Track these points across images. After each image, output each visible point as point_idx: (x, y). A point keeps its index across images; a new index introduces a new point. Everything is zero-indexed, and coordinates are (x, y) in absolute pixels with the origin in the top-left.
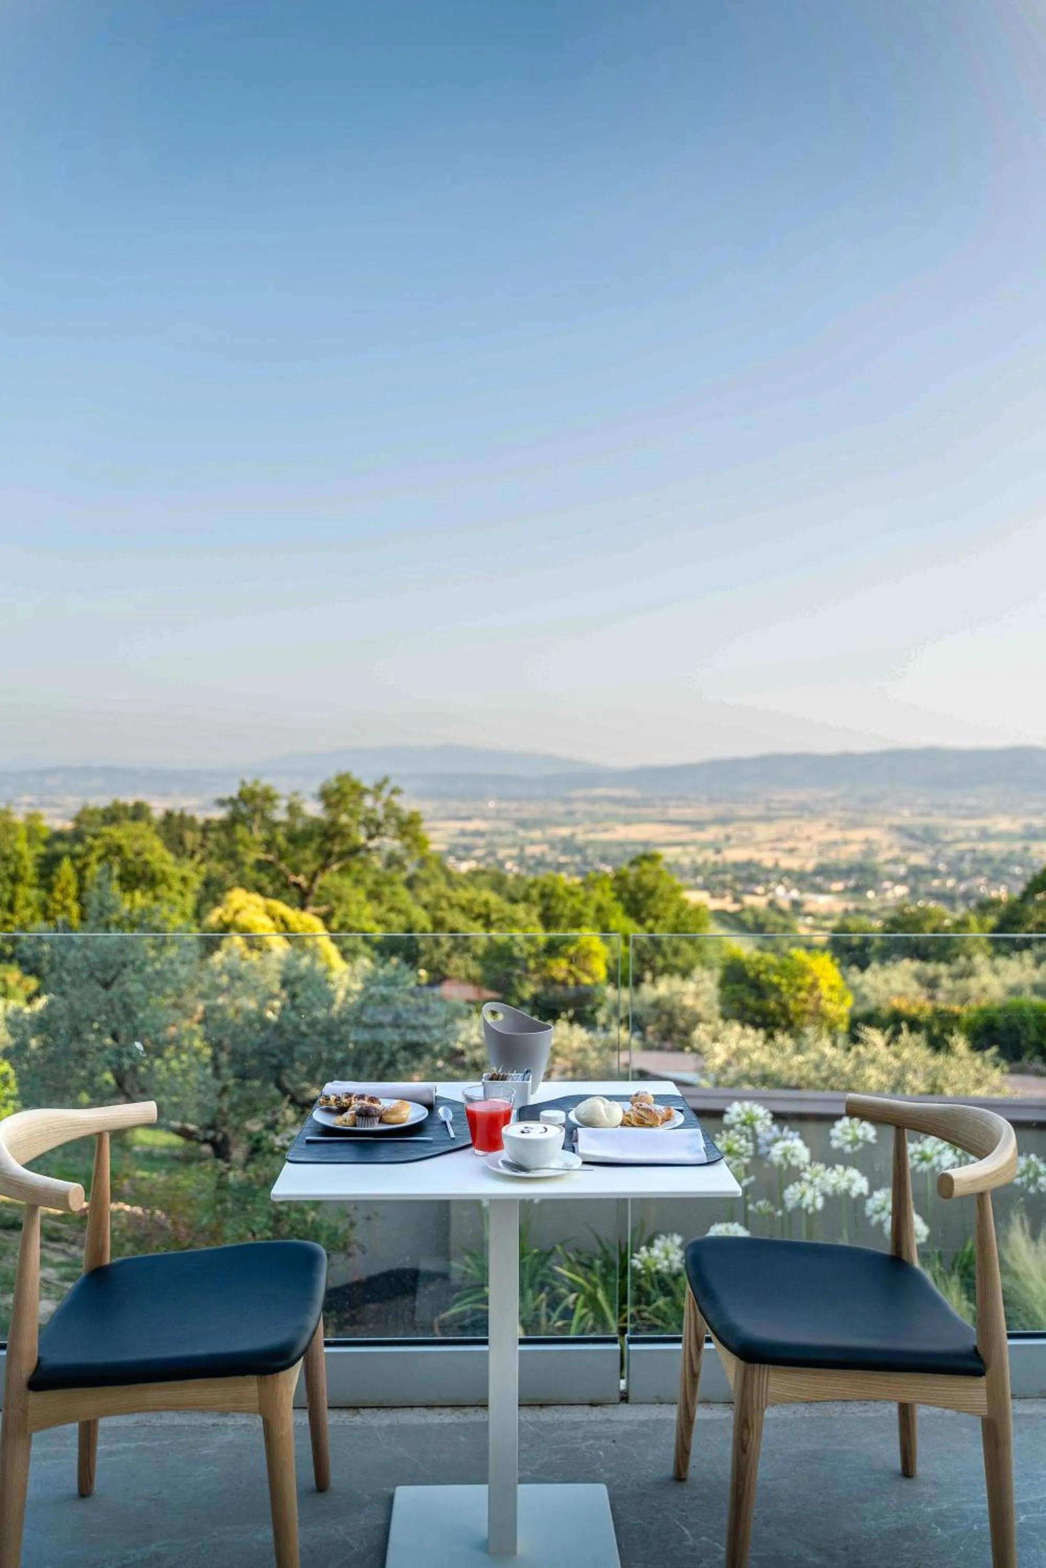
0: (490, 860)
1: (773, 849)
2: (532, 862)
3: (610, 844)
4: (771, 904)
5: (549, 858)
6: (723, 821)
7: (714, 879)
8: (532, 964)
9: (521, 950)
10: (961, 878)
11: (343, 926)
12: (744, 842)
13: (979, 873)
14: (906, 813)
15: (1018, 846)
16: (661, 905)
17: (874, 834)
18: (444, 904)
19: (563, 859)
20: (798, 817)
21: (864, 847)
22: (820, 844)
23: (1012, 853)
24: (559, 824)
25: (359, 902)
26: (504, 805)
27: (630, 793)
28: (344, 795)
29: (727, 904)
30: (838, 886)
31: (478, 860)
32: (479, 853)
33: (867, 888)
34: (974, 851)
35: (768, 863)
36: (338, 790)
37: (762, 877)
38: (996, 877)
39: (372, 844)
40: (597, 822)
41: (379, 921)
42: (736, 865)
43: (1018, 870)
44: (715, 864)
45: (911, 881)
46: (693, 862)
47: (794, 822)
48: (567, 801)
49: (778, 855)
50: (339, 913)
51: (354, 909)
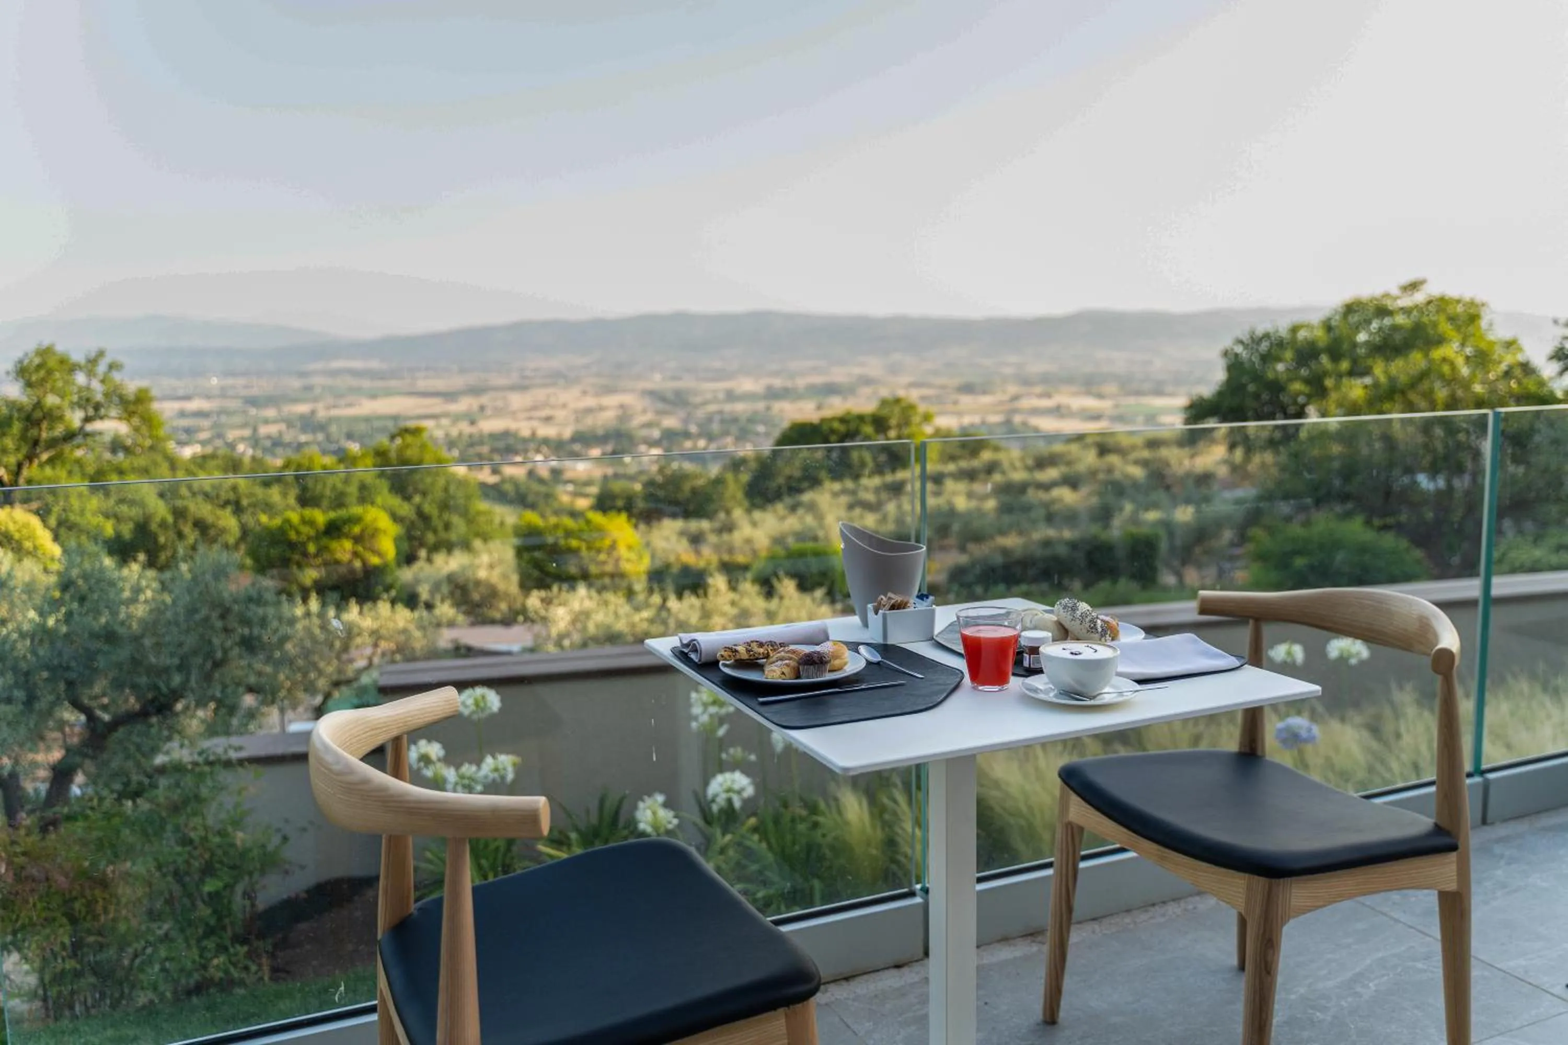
0: (219, 443)
1: (530, 418)
2: (268, 443)
3: (355, 419)
4: (531, 474)
5: (287, 438)
6: (475, 391)
7: (472, 451)
8: (312, 548)
9: (298, 533)
10: (711, 438)
11: (60, 523)
12: (499, 412)
13: (726, 433)
14: (657, 377)
15: (760, 406)
16: (429, 480)
17: (627, 399)
18: (184, 491)
19: (303, 438)
20: (554, 384)
21: (620, 412)
22: (576, 412)
23: (755, 413)
24: (296, 401)
25: (80, 495)
26: (230, 381)
27: (374, 364)
28: (50, 372)
29: (486, 476)
30: (596, 452)
31: (203, 443)
32: (204, 436)
33: (623, 452)
34: (721, 412)
35: (526, 433)
36: (39, 367)
37: (520, 447)
38: (743, 435)
39: (89, 427)
40: (340, 396)
41: (107, 516)
42: (493, 436)
43: (761, 429)
44: (471, 436)
45: (665, 443)
46: (447, 435)
47: (550, 390)
48: (303, 375)
49: (535, 424)
50: (56, 509)
51: (75, 503)
